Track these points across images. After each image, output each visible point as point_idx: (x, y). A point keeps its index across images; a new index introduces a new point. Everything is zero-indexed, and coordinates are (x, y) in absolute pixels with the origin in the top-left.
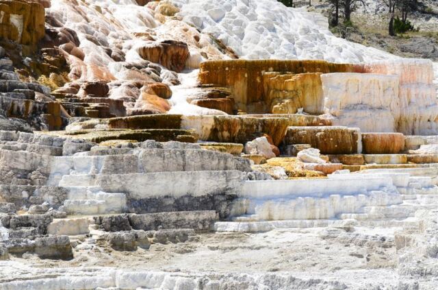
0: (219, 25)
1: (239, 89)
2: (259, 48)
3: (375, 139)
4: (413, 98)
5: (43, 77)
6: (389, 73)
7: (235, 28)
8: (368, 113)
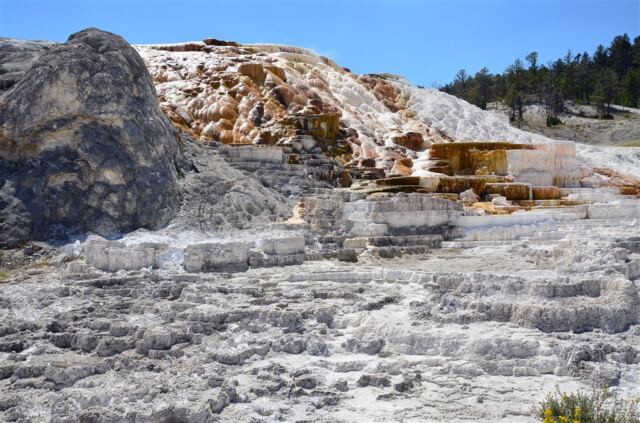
0: (441, 122)
1: (455, 160)
2: (466, 135)
3: (540, 190)
4: (564, 165)
5: (338, 157)
6: (549, 149)
7: (451, 124)
8: (536, 174)
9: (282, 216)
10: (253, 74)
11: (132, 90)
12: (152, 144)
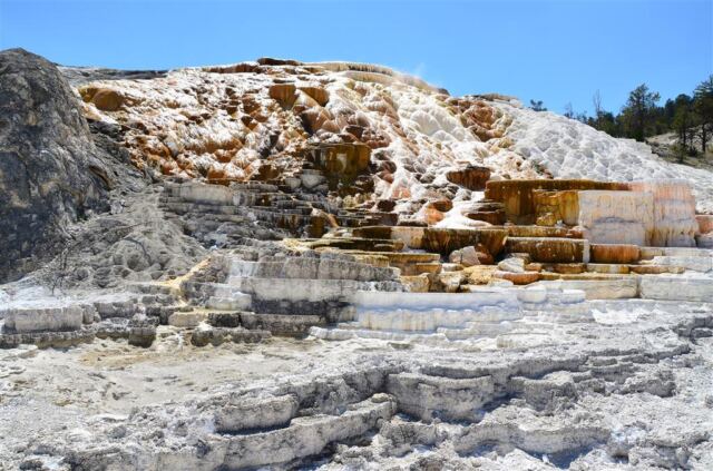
0: (544, 154)
2: (574, 170)
3: (603, 249)
4: (667, 213)
5: (349, 197)
6: (646, 191)
7: (557, 155)
9: (170, 273)
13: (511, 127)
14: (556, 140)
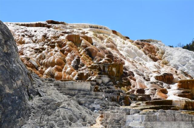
0: (185, 67)
5: (123, 88)
7: (191, 68)
10: (74, 40)
11: (3, 48)
12: (14, 80)
13: (165, 55)
14: (188, 61)
